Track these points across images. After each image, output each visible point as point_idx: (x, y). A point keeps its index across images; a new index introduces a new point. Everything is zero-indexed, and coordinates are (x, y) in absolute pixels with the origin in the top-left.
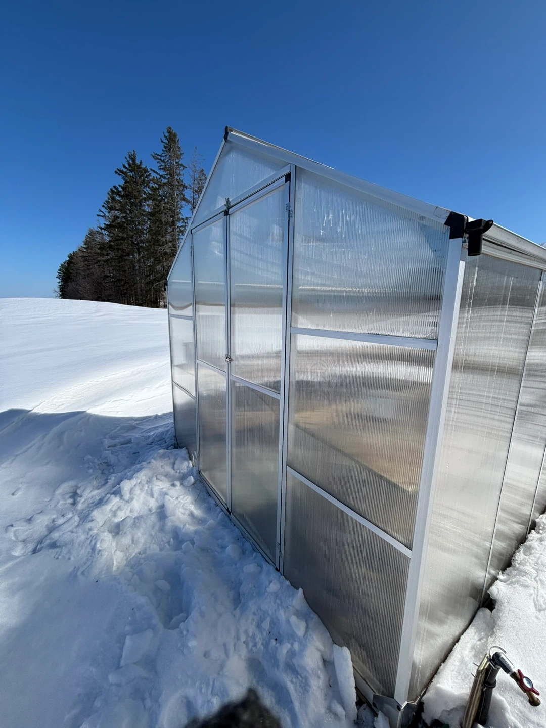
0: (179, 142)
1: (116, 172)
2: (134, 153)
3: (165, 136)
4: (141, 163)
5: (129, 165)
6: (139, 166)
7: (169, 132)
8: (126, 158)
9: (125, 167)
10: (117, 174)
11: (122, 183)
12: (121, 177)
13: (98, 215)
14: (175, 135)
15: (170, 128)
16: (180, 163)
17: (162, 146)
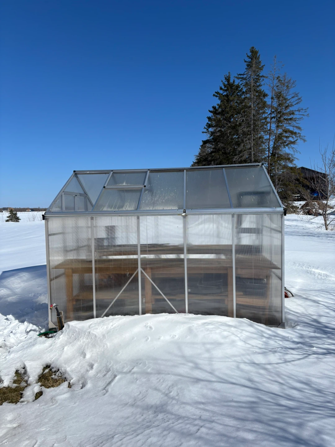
0: (260, 57)
1: (214, 95)
2: (229, 75)
3: (248, 56)
4: (234, 81)
5: (225, 86)
6: (233, 84)
7: (252, 51)
8: (222, 81)
9: (221, 89)
10: (215, 97)
11: (219, 102)
12: (218, 98)
13: (203, 132)
14: (256, 53)
15: (253, 48)
16: (260, 75)
17: (245, 65)
